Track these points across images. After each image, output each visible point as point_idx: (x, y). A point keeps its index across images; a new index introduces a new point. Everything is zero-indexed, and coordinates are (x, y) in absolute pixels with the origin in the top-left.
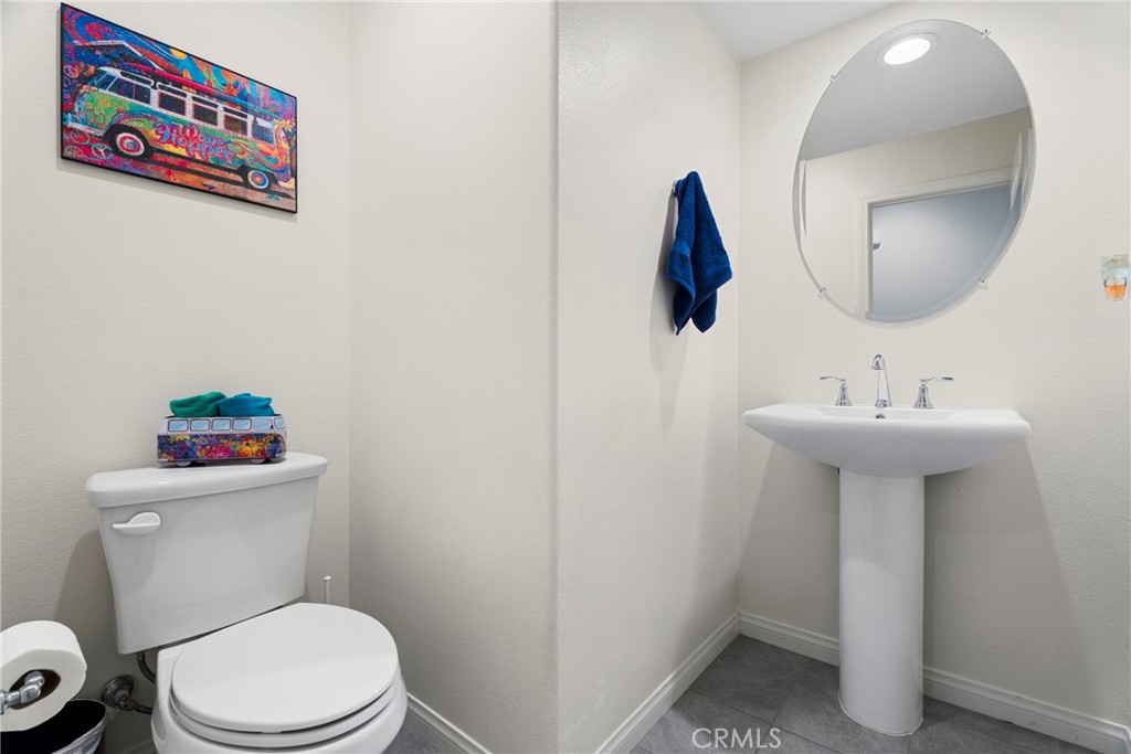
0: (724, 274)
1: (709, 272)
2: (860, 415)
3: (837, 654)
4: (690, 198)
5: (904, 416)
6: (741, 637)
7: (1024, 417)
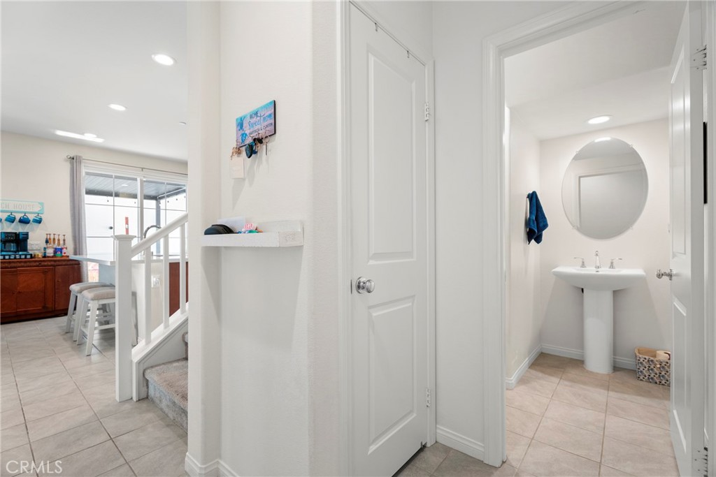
0: (546, 226)
1: (541, 225)
2: (590, 270)
3: (583, 356)
4: (534, 201)
5: (606, 271)
6: (542, 353)
7: (645, 272)
